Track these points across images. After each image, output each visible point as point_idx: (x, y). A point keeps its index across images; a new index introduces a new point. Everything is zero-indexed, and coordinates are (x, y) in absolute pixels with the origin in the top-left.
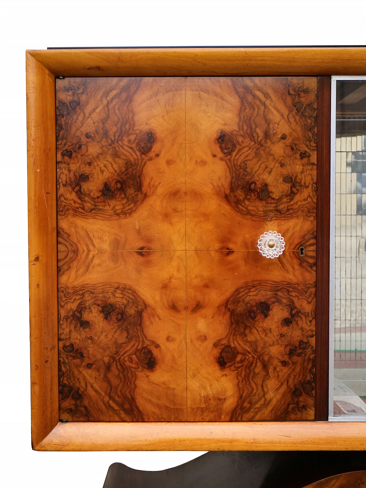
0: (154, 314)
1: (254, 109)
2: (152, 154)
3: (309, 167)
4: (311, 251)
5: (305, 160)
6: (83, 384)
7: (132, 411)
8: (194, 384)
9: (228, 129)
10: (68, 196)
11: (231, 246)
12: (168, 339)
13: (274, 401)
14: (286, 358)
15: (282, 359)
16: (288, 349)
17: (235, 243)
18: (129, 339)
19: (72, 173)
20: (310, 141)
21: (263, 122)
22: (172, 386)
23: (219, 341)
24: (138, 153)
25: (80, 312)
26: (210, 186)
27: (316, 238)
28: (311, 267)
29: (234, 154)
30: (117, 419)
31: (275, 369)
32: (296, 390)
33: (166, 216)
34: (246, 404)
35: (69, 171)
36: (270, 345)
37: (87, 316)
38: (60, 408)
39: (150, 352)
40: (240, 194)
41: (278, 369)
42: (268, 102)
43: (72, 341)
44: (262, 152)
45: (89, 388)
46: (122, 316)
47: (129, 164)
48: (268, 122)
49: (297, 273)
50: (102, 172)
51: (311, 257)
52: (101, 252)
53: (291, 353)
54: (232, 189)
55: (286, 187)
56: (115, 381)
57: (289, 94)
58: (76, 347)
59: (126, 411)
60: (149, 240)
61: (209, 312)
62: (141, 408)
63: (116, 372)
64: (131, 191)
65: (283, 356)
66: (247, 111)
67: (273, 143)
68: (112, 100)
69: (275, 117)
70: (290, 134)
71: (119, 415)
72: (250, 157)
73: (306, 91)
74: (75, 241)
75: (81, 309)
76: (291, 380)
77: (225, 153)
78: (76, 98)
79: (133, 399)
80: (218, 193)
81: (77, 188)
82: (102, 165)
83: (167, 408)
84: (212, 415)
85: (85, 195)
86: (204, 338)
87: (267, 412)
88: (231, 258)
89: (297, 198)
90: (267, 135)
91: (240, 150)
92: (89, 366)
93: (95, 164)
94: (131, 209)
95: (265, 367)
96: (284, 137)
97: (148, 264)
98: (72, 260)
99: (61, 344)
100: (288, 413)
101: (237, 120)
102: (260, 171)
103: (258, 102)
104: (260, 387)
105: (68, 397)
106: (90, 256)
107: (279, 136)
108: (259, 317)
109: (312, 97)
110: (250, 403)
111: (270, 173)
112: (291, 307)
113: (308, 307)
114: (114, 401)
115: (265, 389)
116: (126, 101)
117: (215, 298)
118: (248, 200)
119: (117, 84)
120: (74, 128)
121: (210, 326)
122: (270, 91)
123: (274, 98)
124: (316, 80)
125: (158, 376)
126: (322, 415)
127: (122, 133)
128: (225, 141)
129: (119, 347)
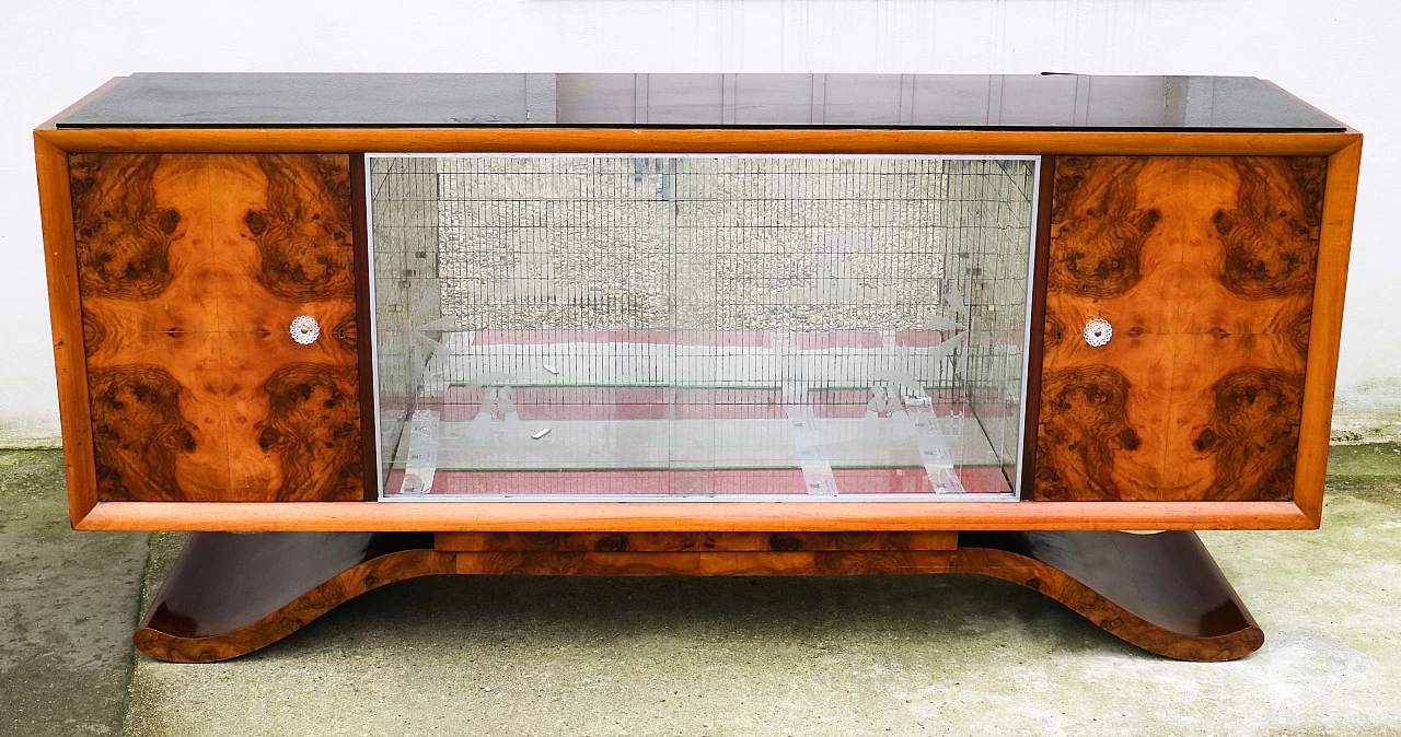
0: (190, 396)
1: (283, 188)
2: (177, 234)
3: (346, 248)
4: (351, 333)
5: (341, 240)
6: (121, 465)
7: (174, 490)
8: (236, 466)
9: (256, 208)
10: (91, 275)
11: (266, 327)
12: (206, 420)
13: (321, 482)
14: (331, 440)
15: (327, 441)
16: (332, 432)
17: (271, 325)
18: (166, 420)
19: (93, 253)
20: (345, 221)
21: (294, 201)
22: (214, 467)
23: (260, 422)
24: (162, 233)
25: (112, 393)
26: (241, 266)
27: (356, 320)
28: (352, 349)
29: (264, 234)
30: (159, 499)
31: (320, 450)
32: (343, 471)
33: (197, 297)
34: (292, 486)
35: (90, 250)
36: (313, 427)
37: (120, 397)
38: (98, 489)
39: (188, 433)
40: (273, 275)
41: (323, 451)
42: (297, 181)
43: (106, 422)
44: (294, 232)
45: (128, 469)
46: (156, 396)
47: (152, 244)
48: (299, 201)
49: (339, 355)
50: (125, 251)
51: (352, 339)
52: (130, 333)
53: (336, 435)
54: (264, 270)
55: (322, 268)
56: (154, 462)
57: (321, 173)
58: (110, 428)
59: (167, 491)
60: (180, 322)
61: (247, 393)
62: (182, 488)
63: (154, 453)
64: (157, 271)
65: (327, 438)
66: (276, 189)
67: (305, 223)
68: (130, 177)
69: (306, 196)
70: (324, 213)
71: (160, 496)
72: (281, 238)
73: (338, 169)
74: (101, 321)
75: (113, 390)
76: (337, 462)
77: (254, 233)
78: (91, 175)
79: (174, 480)
80: (249, 274)
81: (100, 268)
83: (208, 488)
84: (258, 495)
85: (108, 275)
86: (242, 420)
87: (314, 493)
88: (268, 338)
89: (334, 278)
90: (298, 214)
91: (270, 230)
92: (126, 447)
93: (117, 243)
94: (158, 289)
95: (309, 448)
96: (316, 217)
97: (180, 345)
98: (99, 341)
99: (95, 426)
100: (336, 493)
101: (265, 199)
102: (293, 252)
103: (287, 180)
104: (305, 468)
105: (106, 476)
106: (119, 337)
107: (312, 216)
108: (301, 399)
109: (344, 175)
110: (296, 484)
111: (304, 253)
112: (334, 389)
113: (351, 390)
114: (154, 481)
115: (311, 470)
116: (145, 178)
117: (253, 379)
118: (282, 281)
119: (134, 160)
120: (91, 208)
121: (249, 408)
122: (299, 169)
123: (303, 177)
124: (347, 157)
125: (198, 457)
126: (371, 496)
127: (143, 212)
128: (253, 220)
129: (155, 427)
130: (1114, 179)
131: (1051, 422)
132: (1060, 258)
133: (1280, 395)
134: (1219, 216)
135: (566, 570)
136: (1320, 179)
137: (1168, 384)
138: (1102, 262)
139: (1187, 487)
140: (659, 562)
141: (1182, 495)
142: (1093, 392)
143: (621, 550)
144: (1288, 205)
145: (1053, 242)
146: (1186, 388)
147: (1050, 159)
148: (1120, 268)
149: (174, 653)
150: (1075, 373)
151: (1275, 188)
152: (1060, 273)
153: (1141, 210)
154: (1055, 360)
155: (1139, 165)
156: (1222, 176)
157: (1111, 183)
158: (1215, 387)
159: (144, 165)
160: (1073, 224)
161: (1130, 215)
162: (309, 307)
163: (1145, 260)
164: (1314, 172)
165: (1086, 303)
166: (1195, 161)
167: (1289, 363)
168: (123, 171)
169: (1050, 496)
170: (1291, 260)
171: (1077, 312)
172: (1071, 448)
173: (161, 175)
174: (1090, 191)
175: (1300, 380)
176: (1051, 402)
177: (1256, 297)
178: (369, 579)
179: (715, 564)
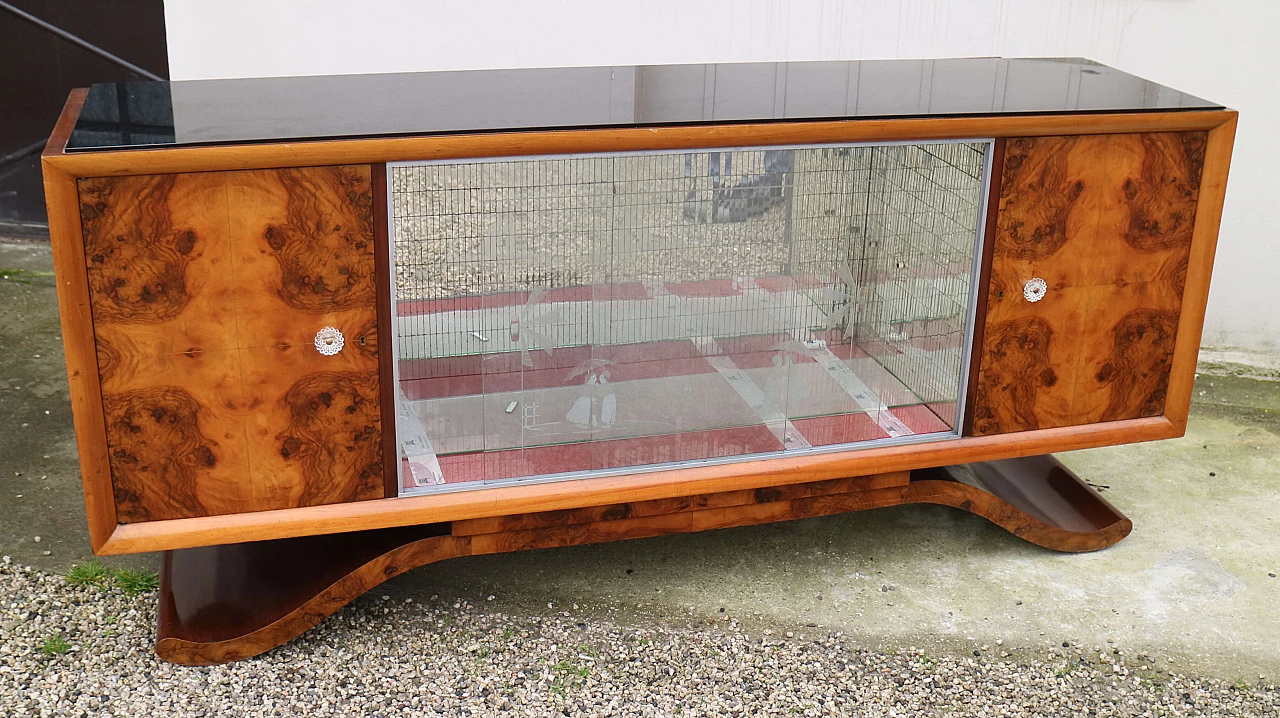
0: (209, 414)
1: (304, 201)
2: (193, 254)
3: (367, 257)
4: (372, 340)
5: (362, 250)
6: (139, 486)
7: (195, 507)
8: (257, 476)
9: (275, 223)
10: (104, 302)
11: (287, 341)
12: (227, 436)
13: (342, 484)
14: (352, 444)
15: (348, 445)
16: (353, 436)
17: (291, 338)
18: (185, 439)
19: (106, 279)
20: (366, 230)
21: (315, 214)
22: (235, 480)
23: (280, 434)
24: (178, 254)
25: (129, 418)
26: (260, 282)
27: (377, 326)
28: (373, 355)
29: (284, 248)
30: (180, 516)
31: (341, 455)
32: (364, 472)
33: (215, 316)
34: (313, 490)
35: (102, 276)
36: (334, 433)
37: (136, 421)
38: (117, 512)
39: (209, 450)
40: (293, 288)
41: (344, 455)
42: (318, 194)
43: (123, 446)
44: (315, 245)
45: (147, 490)
46: (175, 417)
47: (168, 266)
48: (319, 214)
49: (360, 362)
50: (140, 275)
51: (372, 345)
52: (146, 357)
53: (357, 439)
54: (284, 284)
55: (343, 278)
56: (173, 481)
57: (343, 184)
58: (128, 452)
59: (188, 508)
60: (198, 341)
61: (268, 406)
62: (204, 504)
63: (174, 472)
64: (173, 293)
65: (348, 442)
66: (296, 203)
67: (326, 235)
68: (145, 198)
69: (327, 208)
70: (345, 225)
71: (181, 513)
72: (301, 251)
73: (359, 180)
74: (116, 347)
75: (130, 414)
76: (358, 464)
77: (274, 248)
78: (102, 200)
79: (195, 496)
80: (270, 290)
81: (113, 294)
82: (139, 269)
83: (231, 500)
84: (279, 503)
85: (123, 300)
86: (265, 432)
87: (335, 495)
88: (288, 352)
89: (355, 288)
90: (319, 227)
91: (290, 244)
92: (144, 469)
93: (131, 267)
94: (175, 311)
96: (337, 228)
97: (199, 364)
98: (114, 367)
99: (112, 451)
100: (357, 494)
101: (286, 213)
102: (314, 264)
103: (308, 194)
104: (327, 473)
105: (124, 500)
106: (135, 362)
107: (333, 227)
108: (322, 407)
109: (367, 185)
110: (317, 488)
111: (325, 265)
112: (355, 394)
113: (372, 395)
114: (174, 499)
115: (332, 475)
116: (160, 199)
117: (274, 392)
118: (303, 294)
119: (147, 184)
120: (103, 232)
121: (270, 420)
122: (321, 182)
123: (324, 189)
124: (369, 167)
125: (219, 472)
126: (391, 491)
127: (158, 235)
128: (273, 236)
129: (174, 448)
130: (1052, 156)
131: (990, 369)
132: (1006, 227)
133: (1161, 330)
134: (1128, 184)
135: (572, 541)
136: (1201, 150)
137: (1082, 328)
138: (1038, 229)
139: (1089, 413)
140: (656, 524)
141: (1084, 419)
142: (1023, 340)
143: (624, 517)
144: (1178, 172)
145: (1000, 213)
146: (1094, 331)
147: (1001, 141)
148: (1051, 233)
149: (197, 658)
150: (1012, 325)
151: (1170, 159)
152: (1004, 240)
153: (1070, 182)
154: (997, 316)
155: (1071, 143)
156: (1132, 150)
157: (1048, 160)
158: (1115, 329)
159: (159, 186)
160: (1017, 197)
161: (1062, 186)
162: (330, 318)
163: (1070, 225)
164: (1199, 144)
165: (1024, 265)
166: (1113, 138)
167: (1169, 304)
168: (137, 194)
169: (985, 432)
170: (1177, 218)
171: (1016, 272)
172: (1004, 389)
173: (177, 196)
174: (1032, 167)
175: (1176, 317)
176: (991, 351)
177: (1150, 251)
178: (388, 569)
179: (703, 520)
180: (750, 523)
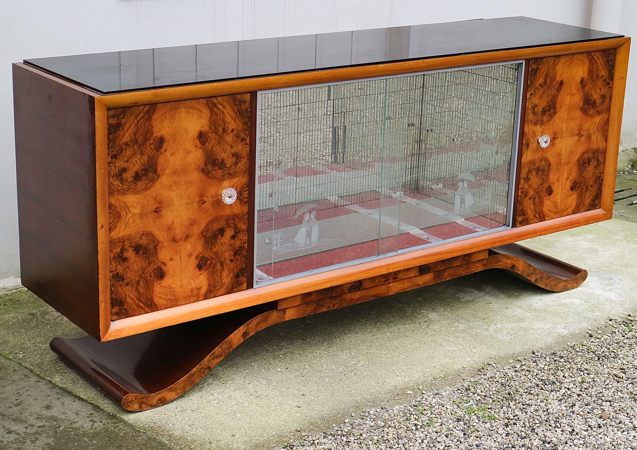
0: (163, 246)
1: (217, 116)
2: (162, 150)
3: (245, 146)
4: (246, 194)
5: (244, 142)
6: (124, 296)
7: (152, 305)
8: (185, 283)
9: (203, 130)
10: (115, 183)
11: (205, 199)
12: (171, 260)
13: (226, 283)
14: (233, 258)
15: (230, 259)
16: (233, 253)
17: (207, 196)
18: (150, 263)
19: (117, 169)
20: (246, 131)
21: (222, 123)
22: (173, 286)
23: (198, 255)
24: (155, 151)
25: (122, 253)
26: (194, 165)
27: (248, 186)
28: (246, 203)
29: (207, 144)
30: (143, 312)
31: (227, 265)
32: (237, 274)
33: (170, 187)
34: (212, 288)
35: (115, 167)
36: (224, 252)
37: (126, 255)
38: (111, 313)
39: (161, 269)
40: (210, 167)
41: (228, 264)
42: (225, 111)
43: (117, 271)
44: (221, 141)
45: (127, 298)
46: (146, 251)
47: (149, 158)
48: (225, 123)
49: (239, 208)
50: (134, 165)
51: (245, 198)
52: (134, 215)
53: (235, 254)
54: (206, 165)
55: (234, 159)
56: (142, 290)
57: (236, 105)
58: (119, 274)
59: (148, 307)
60: (161, 203)
61: (193, 239)
62: (156, 303)
63: (143, 285)
64: (150, 175)
65: (231, 256)
66: (214, 117)
67: (227, 135)
68: (140, 120)
69: (228, 119)
70: (236, 128)
71: (144, 310)
72: (214, 145)
73: (244, 102)
74: (119, 210)
75: (122, 251)
76: (235, 270)
77: (202, 144)
78: (119, 121)
79: (152, 298)
80: (198, 169)
81: (120, 178)
82: (134, 161)
83: (170, 299)
84: (195, 298)
85: (124, 181)
86: (190, 255)
87: (222, 290)
88: (204, 206)
89: (239, 165)
90: (224, 131)
91: (210, 142)
92: (127, 284)
93: (130, 161)
94: (150, 185)
95: (222, 265)
96: (233, 131)
97: (160, 217)
98: (117, 222)
99: (112, 274)
100: (233, 288)
101: (208, 124)
102: (220, 152)
103: (220, 112)
104: (219, 277)
105: (115, 305)
106: (128, 218)
107: (231, 130)
108: (219, 237)
109: (247, 105)
110: (214, 287)
111: (225, 152)
112: (236, 228)
113: (244, 227)
114: (141, 302)
115: (222, 278)
116: (148, 120)
117: (197, 230)
118: (214, 170)
119: (143, 110)
120: (118, 140)
121: (193, 247)
122: (226, 104)
123: (228, 108)
124: (249, 95)
125: (166, 282)
126: (250, 286)
127: (146, 140)
128: (202, 137)
129: (144, 269)
130: (549, 68)
131: (523, 188)
132: (530, 108)
133: (598, 160)
134: (582, 80)
135: (333, 307)
136: (613, 59)
137: (563, 162)
138: (544, 108)
139: (567, 209)
140: (373, 292)
141: (565, 213)
142: (538, 170)
143: (359, 290)
144: (604, 73)
145: (527, 101)
146: (569, 163)
147: (528, 61)
148: (549, 110)
149: (143, 405)
150: (533, 162)
151: (600, 65)
152: (529, 115)
153: (557, 81)
154: (527, 157)
155: (557, 60)
156: (584, 62)
157: (548, 70)
158: (578, 160)
159: (148, 111)
160: (535, 91)
161: (554, 84)
162: (226, 183)
163: (558, 105)
164: (612, 56)
165: (538, 128)
166: (576, 56)
167: (601, 145)
168: (136, 117)
169: (522, 223)
170: (603, 97)
171: (535, 133)
172: (530, 198)
173: (157, 116)
174: (541, 74)
175: (604, 152)
176: (524, 178)
177: (592, 116)
178: (245, 334)
179: (395, 288)
180: (416, 287)
